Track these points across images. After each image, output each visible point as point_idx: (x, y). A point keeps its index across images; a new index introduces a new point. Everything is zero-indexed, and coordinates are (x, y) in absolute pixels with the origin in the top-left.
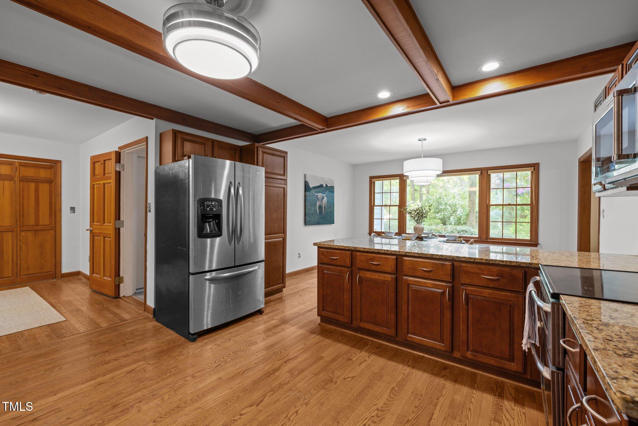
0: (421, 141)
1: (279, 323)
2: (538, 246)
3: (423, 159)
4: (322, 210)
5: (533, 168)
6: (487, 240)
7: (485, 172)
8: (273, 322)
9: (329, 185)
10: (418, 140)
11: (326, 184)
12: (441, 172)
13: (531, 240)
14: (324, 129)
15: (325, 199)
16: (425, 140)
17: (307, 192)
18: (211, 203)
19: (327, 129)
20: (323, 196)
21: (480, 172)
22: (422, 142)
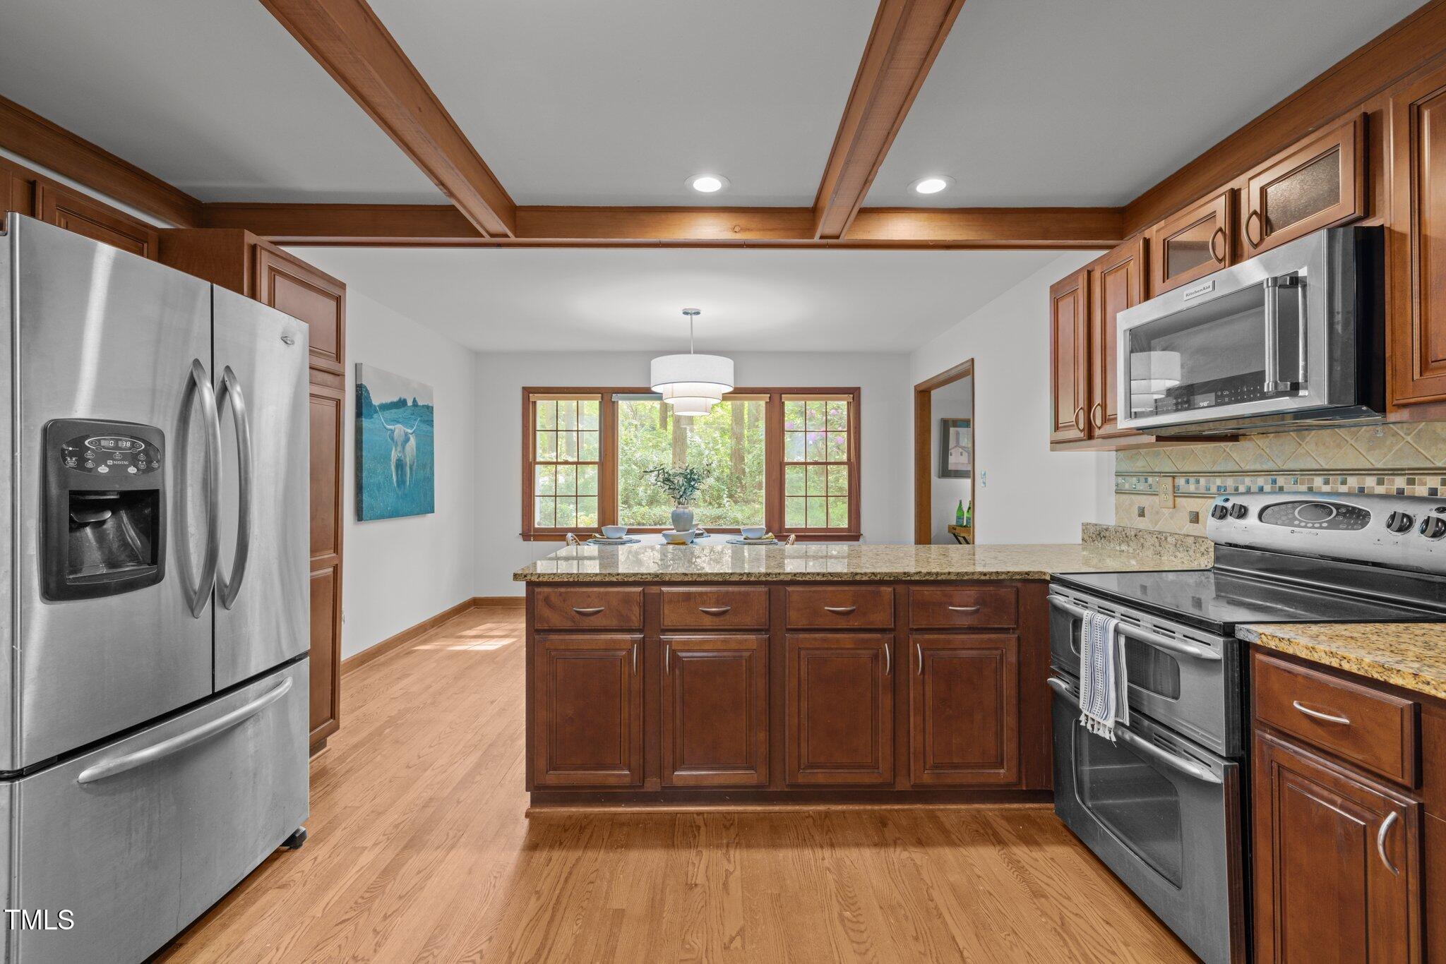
0: (689, 316)
1: (390, 855)
2: (861, 539)
3: (692, 356)
4: (405, 476)
5: (852, 396)
6: (781, 534)
7: (776, 397)
8: (366, 858)
9: (420, 403)
10: (682, 312)
11: (415, 398)
12: (731, 389)
13: (849, 529)
14: (506, 236)
15: (413, 441)
16: (698, 313)
17: (366, 418)
18: (117, 441)
19: (513, 239)
20: (406, 434)
21: (769, 395)
22: (691, 318)
